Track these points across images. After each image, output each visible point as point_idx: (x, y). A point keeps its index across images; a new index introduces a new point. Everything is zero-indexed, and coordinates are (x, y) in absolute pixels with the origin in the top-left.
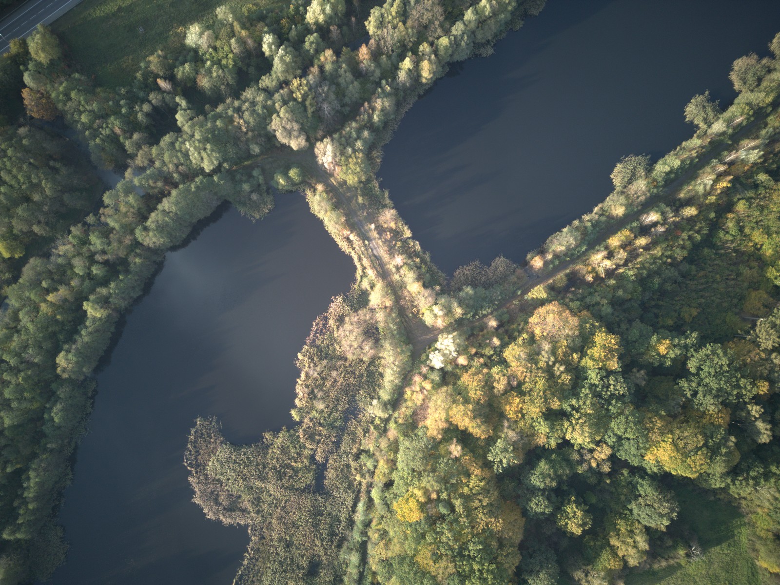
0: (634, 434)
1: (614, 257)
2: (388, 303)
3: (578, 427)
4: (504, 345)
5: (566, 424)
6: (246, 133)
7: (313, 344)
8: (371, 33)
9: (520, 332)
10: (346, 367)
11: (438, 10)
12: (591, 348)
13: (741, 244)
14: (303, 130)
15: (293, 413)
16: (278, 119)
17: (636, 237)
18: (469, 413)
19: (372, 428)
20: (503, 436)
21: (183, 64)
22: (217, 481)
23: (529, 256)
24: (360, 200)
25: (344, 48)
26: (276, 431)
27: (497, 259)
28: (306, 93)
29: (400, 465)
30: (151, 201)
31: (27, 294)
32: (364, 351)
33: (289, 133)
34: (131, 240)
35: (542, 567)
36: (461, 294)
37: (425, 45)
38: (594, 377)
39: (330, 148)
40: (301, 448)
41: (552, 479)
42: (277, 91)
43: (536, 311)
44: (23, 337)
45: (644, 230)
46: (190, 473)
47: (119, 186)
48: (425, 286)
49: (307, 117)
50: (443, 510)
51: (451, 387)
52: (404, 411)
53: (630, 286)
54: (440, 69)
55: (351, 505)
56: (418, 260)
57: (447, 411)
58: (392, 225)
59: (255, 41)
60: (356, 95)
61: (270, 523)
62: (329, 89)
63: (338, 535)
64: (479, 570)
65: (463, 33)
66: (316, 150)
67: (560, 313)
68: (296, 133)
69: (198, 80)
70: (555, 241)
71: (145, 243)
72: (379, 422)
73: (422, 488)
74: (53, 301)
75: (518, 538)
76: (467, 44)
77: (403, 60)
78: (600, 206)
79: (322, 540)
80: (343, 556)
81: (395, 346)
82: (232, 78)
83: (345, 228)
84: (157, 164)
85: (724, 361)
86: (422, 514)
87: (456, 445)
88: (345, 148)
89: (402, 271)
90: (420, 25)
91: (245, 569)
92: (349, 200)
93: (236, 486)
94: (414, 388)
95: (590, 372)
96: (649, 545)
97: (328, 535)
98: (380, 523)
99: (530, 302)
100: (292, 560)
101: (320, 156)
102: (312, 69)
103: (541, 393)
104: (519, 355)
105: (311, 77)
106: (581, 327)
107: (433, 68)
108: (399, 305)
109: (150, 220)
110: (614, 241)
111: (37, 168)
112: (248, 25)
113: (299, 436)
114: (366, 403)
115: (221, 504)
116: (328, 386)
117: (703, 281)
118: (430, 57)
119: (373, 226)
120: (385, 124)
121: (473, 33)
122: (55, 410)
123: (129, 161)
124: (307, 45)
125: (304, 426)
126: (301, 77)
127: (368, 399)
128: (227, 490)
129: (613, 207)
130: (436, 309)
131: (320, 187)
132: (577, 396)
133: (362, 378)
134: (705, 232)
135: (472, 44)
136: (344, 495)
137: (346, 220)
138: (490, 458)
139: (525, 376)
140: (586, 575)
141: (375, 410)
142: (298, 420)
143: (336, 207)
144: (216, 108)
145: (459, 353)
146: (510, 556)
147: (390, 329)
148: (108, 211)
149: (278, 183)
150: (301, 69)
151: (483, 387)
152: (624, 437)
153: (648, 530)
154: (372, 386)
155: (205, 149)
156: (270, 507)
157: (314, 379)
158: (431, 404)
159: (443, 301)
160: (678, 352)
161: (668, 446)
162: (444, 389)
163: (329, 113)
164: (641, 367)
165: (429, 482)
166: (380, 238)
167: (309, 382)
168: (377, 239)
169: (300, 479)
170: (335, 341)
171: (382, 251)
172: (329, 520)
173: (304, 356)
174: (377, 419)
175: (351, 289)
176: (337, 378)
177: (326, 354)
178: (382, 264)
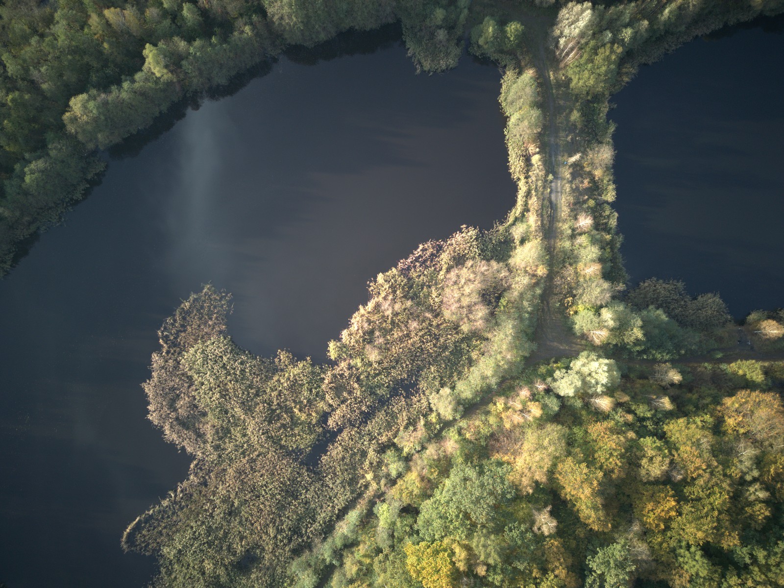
2: (540, 272)
7: (405, 272)
9: (700, 409)
10: (431, 325)
15: (332, 345)
18: (595, 483)
19: (422, 422)
22: (188, 377)
23: (755, 315)
24: (574, 116)
26: (297, 357)
32: (471, 317)
36: (647, 313)
40: (317, 396)
43: (741, 393)
44: (44, 47)
46: (159, 348)
52: (478, 425)
55: (340, 507)
56: (607, 237)
58: (598, 173)
61: (224, 470)
63: (302, 537)
72: (434, 420)
73: (469, 549)
74: (111, 20)
79: (279, 531)
80: (294, 567)
83: (535, 142)
87: (548, 517)
88: (603, 30)
89: (579, 240)
91: (159, 512)
92: (559, 110)
94: (510, 403)
97: (290, 529)
98: (370, 557)
99: (730, 377)
100: (226, 534)
101: (564, 23)
103: (715, 513)
113: (324, 379)
114: (430, 386)
115: (175, 410)
116: (396, 336)
122: (33, 166)
125: (337, 370)
127: (437, 383)
128: (194, 397)
130: (607, 314)
131: (529, 72)
132: (769, 548)
133: (444, 351)
136: (338, 489)
137: (540, 133)
138: (590, 563)
141: (439, 402)
142: (333, 358)
145: (606, 391)
147: (521, 307)
149: (481, 34)
151: (623, 456)
156: (236, 450)
157: (383, 316)
159: (618, 308)
162: (557, 427)
165: (484, 546)
166: (571, 182)
167: (375, 318)
168: (565, 181)
169: (294, 435)
170: (436, 284)
171: (563, 200)
172: (301, 510)
173: (386, 281)
174: (434, 415)
175: (493, 228)
176: (413, 334)
177: (415, 294)
178: (553, 218)
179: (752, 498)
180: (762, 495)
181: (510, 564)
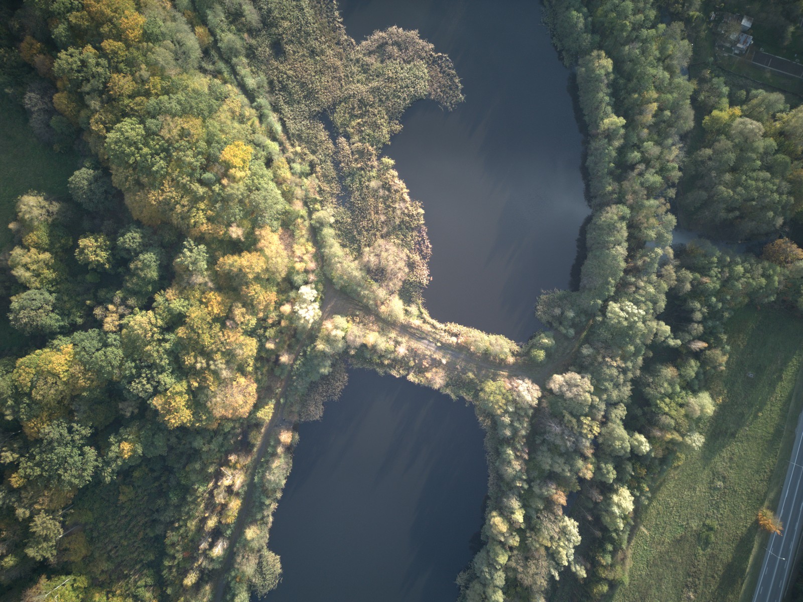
0: (96, 358)
1: (225, 491)
2: (383, 309)
3: (148, 328)
4: (261, 348)
5: (160, 323)
6: (604, 357)
7: (418, 228)
8: (566, 518)
9: (256, 369)
10: (377, 231)
11: (527, 581)
12: (187, 401)
13: (127, 585)
14: (561, 396)
15: (391, 162)
16: (588, 389)
17: (220, 522)
18: (248, 270)
19: (318, 198)
20: (205, 273)
21: (697, 374)
22: (410, 61)
23: (297, 437)
24: (471, 375)
25: (579, 489)
26: (394, 136)
27: (322, 414)
28: (582, 428)
29: (272, 185)
30: (637, 244)
31: (675, 95)
32: (372, 255)
33: (570, 385)
34: (627, 200)
35: (91, 190)
36: (329, 362)
37: (516, 544)
38: (166, 379)
39: (528, 398)
40: (363, 138)
41: (137, 268)
42: (606, 411)
43: (256, 396)
44: (651, 58)
45: (217, 533)
46: (436, 51)
47: (669, 237)
48: (364, 346)
49: (565, 409)
50: (208, 175)
51: (279, 280)
52: (303, 231)
53: (193, 478)
54: (488, 534)
55: (287, 122)
56: (386, 362)
57: (267, 259)
58: (429, 375)
59: (654, 438)
60: (540, 458)
61: (341, 60)
62: (566, 445)
63: (279, 91)
64: (141, 149)
65: (492, 578)
66: (538, 388)
67: (235, 410)
68: (565, 389)
69: (675, 370)
70: (285, 466)
71: (614, 206)
72: (316, 206)
73: (239, 180)
74: (650, 105)
75: (129, 200)
76: (482, 571)
77: (525, 517)
78: (270, 525)
79: (288, 77)
80: (262, 77)
81: (351, 278)
82: (649, 394)
83: (465, 343)
84: (654, 277)
85: (66, 477)
86: (223, 159)
87: (238, 236)
88: (516, 407)
89: (392, 343)
90: (533, 557)
91: (333, 7)
92: (480, 369)
93: (392, 68)
94: (309, 255)
95: (173, 380)
96: (14, 276)
97: (287, 85)
98: (251, 126)
99: (267, 400)
100: (301, 43)
101: (531, 386)
102: (592, 451)
103: (200, 332)
104: (242, 349)
105: (588, 444)
106: (209, 412)
107: (495, 529)
108: (373, 314)
109: (625, 228)
110: (235, 505)
111: (745, 200)
112: (670, 446)
113: (372, 147)
114: (339, 213)
115: (393, 45)
116: (380, 205)
117: (135, 530)
118: (505, 537)
119: (444, 361)
120: (499, 453)
121: (485, 585)
122: (582, 20)
123: (677, 263)
124: (610, 467)
125: (374, 158)
126: (596, 437)
127: (339, 218)
128: (396, 60)
129: (258, 532)
130: (340, 334)
131: (511, 360)
132: (168, 352)
133: (357, 231)
134: (165, 572)
135: (478, 575)
136: (299, 126)
137: (469, 349)
138: (202, 247)
139: (224, 336)
140: (48, 211)
141: (327, 213)
142: (383, 159)
143: (486, 354)
144: (644, 359)
145: (294, 312)
146: (124, 179)
147: (366, 289)
148: (664, 209)
149: (547, 337)
150: (601, 444)
151: (252, 300)
152: (103, 349)
153: (24, 287)
154: (344, 232)
155: (626, 319)
156: (351, 72)
157: (396, 201)
158: (284, 253)
159: (340, 345)
160: (111, 454)
161: (59, 369)
162: (283, 275)
163: (550, 426)
164: (133, 417)
165: (238, 189)
166: (430, 356)
167: (397, 196)
168: (432, 353)
169: (345, 113)
170: (402, 245)
171: (421, 347)
172: (296, 97)
173: (418, 213)
174: (320, 208)
175: (422, 296)
176: (377, 216)
177: (401, 229)
178: (413, 336)
179: (199, 359)
180: (198, 366)
181: (221, 201)
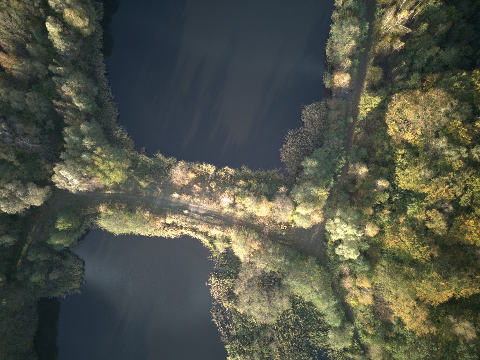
1: (402, 5)
2: (256, 246)
4: (391, 177)
7: (231, 339)
9: (391, 152)
19: (350, 355)
23: (327, 84)
24: (143, 184)
27: (303, 112)
32: (279, 306)
33: (13, 199)
36: (307, 173)
43: (387, 121)
48: (270, 198)
49: (17, 168)
56: (242, 182)
58: (192, 176)
60: (41, 104)
66: (58, 186)
67: (414, 101)
68: (20, 192)
70: (336, 47)
83: (156, 220)
87: (459, 323)
88: (80, 159)
89: (239, 206)
92: (136, 192)
99: (370, 118)
101: (67, 186)
104: (422, 176)
106: (452, 92)
107: (81, 12)
108: (266, 235)
119: (176, 194)
120: (96, 101)
130: (302, 210)
137: (151, 212)
139: (454, 192)
143: (131, 210)
145: (360, 226)
147: (279, 264)
149: (59, 246)
154: (313, 320)
159: (298, 195)
163: (36, 144)
166: (193, 196)
168: (192, 200)
170: (246, 317)
171: (205, 205)
175: (212, 261)
176: (280, 346)
177: (250, 335)
178: (217, 215)
